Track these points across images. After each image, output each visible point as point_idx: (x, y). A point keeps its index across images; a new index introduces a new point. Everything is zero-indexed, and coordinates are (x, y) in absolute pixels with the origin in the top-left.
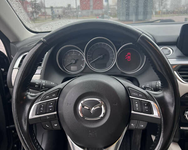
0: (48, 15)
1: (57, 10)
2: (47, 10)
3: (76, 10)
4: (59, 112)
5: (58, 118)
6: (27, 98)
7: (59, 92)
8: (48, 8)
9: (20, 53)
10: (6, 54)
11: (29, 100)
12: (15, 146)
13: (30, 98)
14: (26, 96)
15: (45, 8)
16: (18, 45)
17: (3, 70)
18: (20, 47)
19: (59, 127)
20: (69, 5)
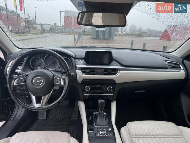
0: (38, 30)
1: (45, 26)
2: (37, 26)
3: (60, 28)
4: (26, 83)
5: (26, 85)
6: (13, 77)
7: (27, 76)
8: (38, 24)
9: (11, 60)
10: (4, 59)
11: (14, 78)
12: (7, 112)
13: (14, 77)
14: (13, 76)
15: (36, 24)
16: (11, 56)
17: (2, 68)
18: (12, 56)
19: (26, 89)
20: (55, 24)
